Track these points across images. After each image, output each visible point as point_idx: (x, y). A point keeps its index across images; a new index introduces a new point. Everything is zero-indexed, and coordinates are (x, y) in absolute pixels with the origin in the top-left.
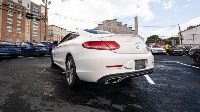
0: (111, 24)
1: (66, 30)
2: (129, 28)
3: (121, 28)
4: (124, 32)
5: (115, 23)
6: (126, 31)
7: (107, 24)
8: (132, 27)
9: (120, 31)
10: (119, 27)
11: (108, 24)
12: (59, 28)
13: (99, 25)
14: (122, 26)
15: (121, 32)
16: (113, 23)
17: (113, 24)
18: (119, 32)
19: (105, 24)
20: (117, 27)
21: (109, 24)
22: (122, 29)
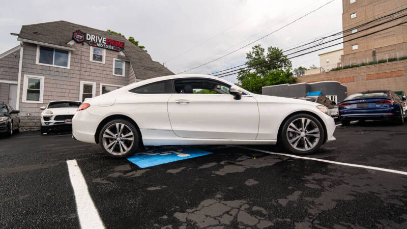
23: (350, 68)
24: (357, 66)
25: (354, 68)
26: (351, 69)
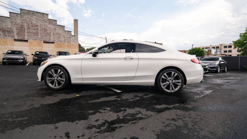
2: (68, 32)
3: (55, 29)
4: (60, 35)
5: (45, 19)
6: (63, 34)
8: (71, 31)
9: (53, 32)
10: (52, 27)
13: (10, 12)
14: (58, 27)
15: (56, 35)
18: (53, 34)
20: (49, 26)
22: (57, 31)
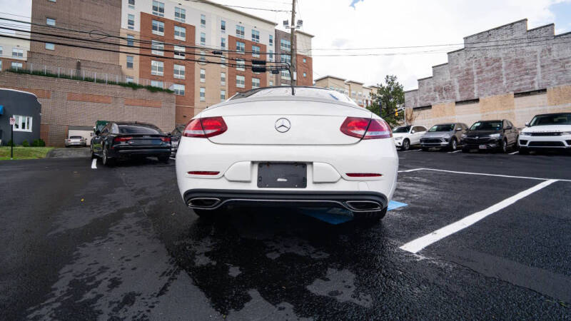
0: (500, 43)
1: (361, 84)
3: (550, 50)
5: (518, 34)
7: (481, 45)
9: (543, 62)
10: (537, 49)
11: (488, 44)
12: (344, 80)
13: (449, 53)
14: (557, 41)
15: (552, 67)
16: (510, 37)
17: (508, 42)
19: (475, 45)
20: (528, 49)
21: (492, 44)
22: (555, 53)
23: (44, 75)
24: (56, 76)
25: (51, 78)
26: (45, 78)
